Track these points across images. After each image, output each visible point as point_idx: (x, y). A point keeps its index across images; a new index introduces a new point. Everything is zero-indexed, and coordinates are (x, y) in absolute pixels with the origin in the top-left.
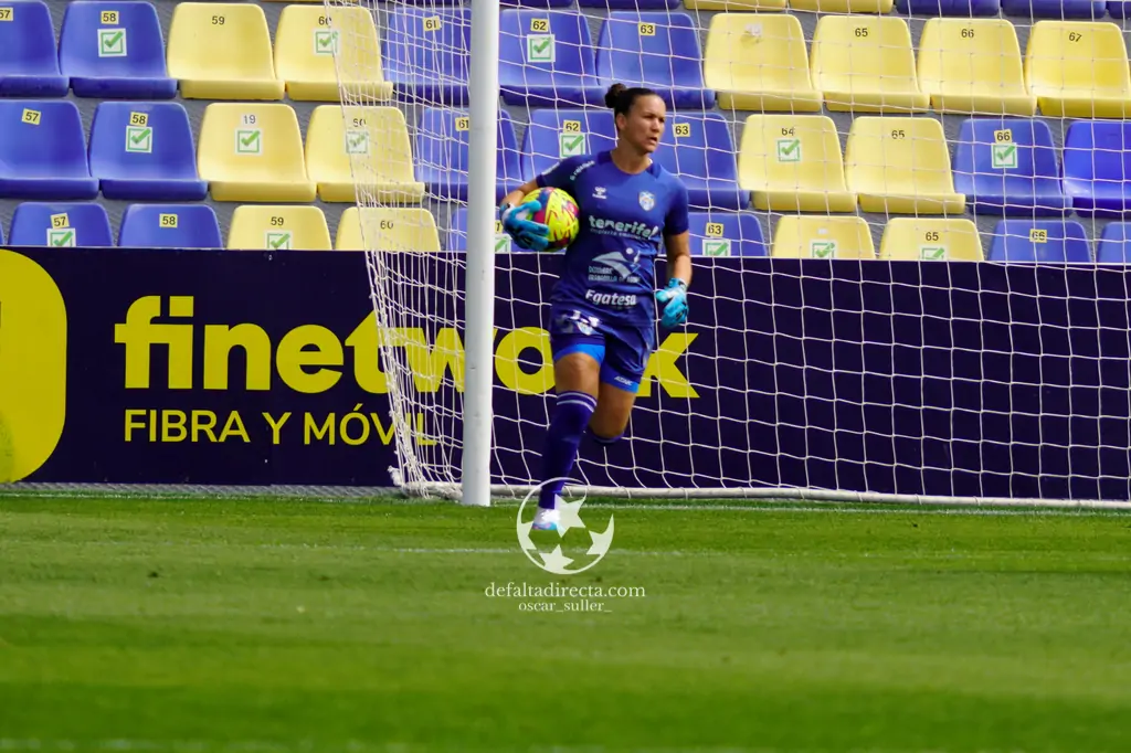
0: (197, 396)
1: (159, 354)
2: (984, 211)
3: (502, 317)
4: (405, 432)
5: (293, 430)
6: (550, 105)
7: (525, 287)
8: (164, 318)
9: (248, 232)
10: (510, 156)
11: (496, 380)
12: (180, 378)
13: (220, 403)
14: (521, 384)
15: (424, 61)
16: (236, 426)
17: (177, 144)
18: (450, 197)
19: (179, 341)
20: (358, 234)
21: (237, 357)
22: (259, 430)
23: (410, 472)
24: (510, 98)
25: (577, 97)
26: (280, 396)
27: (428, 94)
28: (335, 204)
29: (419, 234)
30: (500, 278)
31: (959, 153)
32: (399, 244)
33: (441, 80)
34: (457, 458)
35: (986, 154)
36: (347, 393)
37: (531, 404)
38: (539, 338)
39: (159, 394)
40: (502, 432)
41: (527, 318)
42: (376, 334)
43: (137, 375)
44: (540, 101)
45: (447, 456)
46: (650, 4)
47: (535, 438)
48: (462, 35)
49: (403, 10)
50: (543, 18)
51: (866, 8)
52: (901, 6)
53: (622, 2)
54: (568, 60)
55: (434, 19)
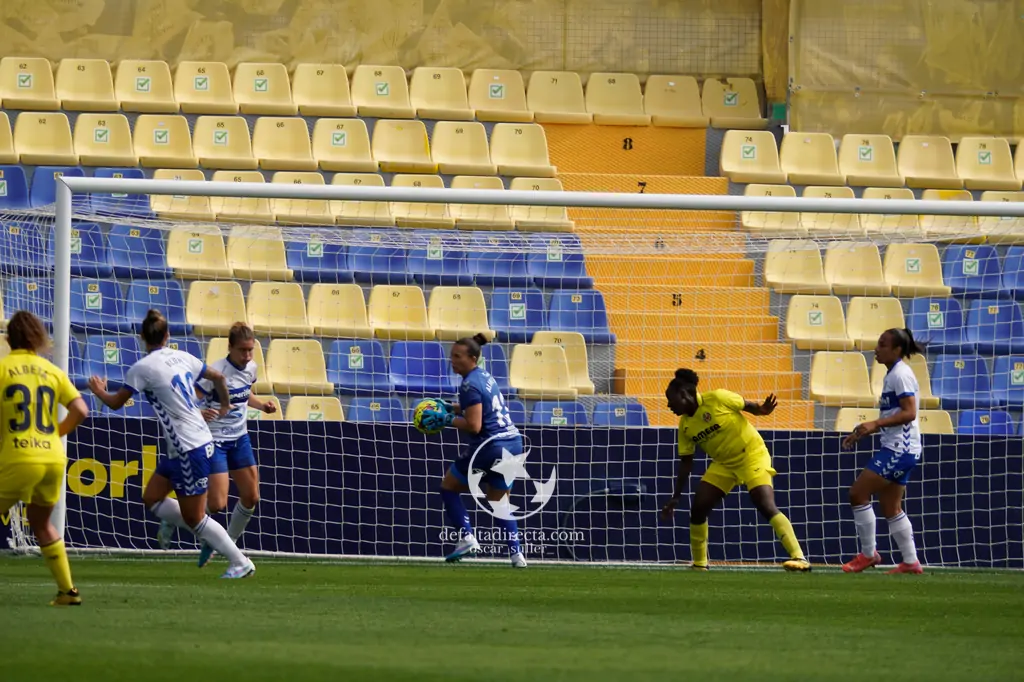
2: (344, 393)
3: (72, 453)
4: (16, 519)
6: (99, 333)
10: (76, 361)
11: (68, 488)
14: (82, 491)
23: (19, 540)
24: (76, 329)
25: (114, 328)
31: (331, 360)
35: (346, 360)
37: (88, 502)
38: (93, 464)
40: (71, 518)
41: (86, 453)
44: (93, 331)
46: (156, 276)
47: (90, 521)
48: (49, 293)
49: (16, 279)
50: (95, 284)
51: (278, 278)
52: (297, 277)
53: (140, 275)
54: (109, 308)
55: (33, 285)
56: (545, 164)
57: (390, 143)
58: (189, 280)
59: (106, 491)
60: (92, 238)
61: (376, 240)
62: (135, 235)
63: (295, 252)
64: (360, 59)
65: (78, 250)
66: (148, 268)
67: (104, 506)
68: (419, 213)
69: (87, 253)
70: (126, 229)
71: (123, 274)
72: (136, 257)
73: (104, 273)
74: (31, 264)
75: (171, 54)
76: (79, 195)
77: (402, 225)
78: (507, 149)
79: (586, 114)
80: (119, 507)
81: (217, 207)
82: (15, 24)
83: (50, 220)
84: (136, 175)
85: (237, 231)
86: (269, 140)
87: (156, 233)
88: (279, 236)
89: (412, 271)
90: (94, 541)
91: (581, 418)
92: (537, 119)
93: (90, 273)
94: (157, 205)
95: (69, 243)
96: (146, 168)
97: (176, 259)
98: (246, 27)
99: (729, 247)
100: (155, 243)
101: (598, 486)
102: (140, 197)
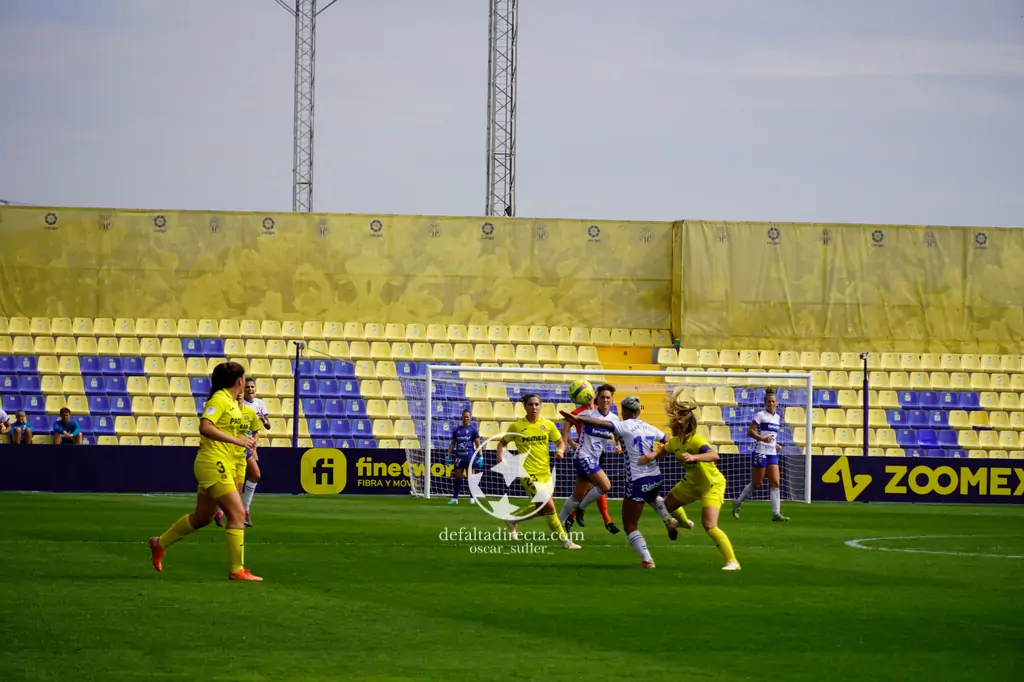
0: (372, 477)
1: (365, 469)
3: (432, 461)
4: (413, 484)
5: (391, 484)
7: (437, 455)
8: (366, 462)
9: (383, 445)
11: (431, 474)
12: (369, 474)
13: (377, 478)
14: (436, 475)
15: (417, 411)
16: (380, 483)
17: (368, 428)
18: (422, 438)
19: (369, 466)
20: (403, 445)
21: (380, 469)
22: (385, 484)
23: (414, 492)
24: (434, 418)
25: (447, 418)
26: (389, 477)
27: (417, 417)
28: (399, 439)
29: (416, 445)
30: (432, 454)
32: (412, 447)
33: (420, 415)
34: (423, 489)
36: (402, 476)
37: (438, 478)
38: (440, 465)
39: (365, 477)
40: (433, 484)
41: (437, 462)
42: (408, 465)
43: (360, 473)
44: (440, 419)
45: (422, 489)
46: (461, 400)
47: (439, 485)
48: (424, 406)
49: (412, 401)
50: (440, 402)
51: (504, 401)
52: (511, 400)
53: (456, 400)
54: (445, 411)
55: (419, 403)
56: (597, 361)
57: (542, 354)
58: (473, 401)
59: (444, 475)
60: (439, 385)
61: (538, 387)
62: (454, 385)
63: (510, 391)
64: (532, 324)
65: (434, 391)
66: (458, 397)
67: (444, 480)
68: (552, 378)
69: (437, 392)
70: (451, 383)
71: (449, 399)
72: (455, 393)
73: (443, 399)
74: (418, 396)
75: (466, 322)
76: (434, 372)
77: (547, 382)
78: (583, 355)
79: (612, 343)
80: (449, 480)
81: (483, 376)
82: (412, 313)
83: (424, 380)
84: (454, 365)
85: (489, 384)
86: (501, 353)
87: (461, 385)
88: (505, 386)
89: (551, 398)
90: (440, 492)
91: (609, 449)
92: (594, 345)
93: (438, 399)
94: (462, 375)
95: (431, 389)
96: (458, 362)
97: (468, 394)
98: (493, 314)
99: (662, 389)
100: (461, 388)
101: (615, 472)
102: (456, 372)
